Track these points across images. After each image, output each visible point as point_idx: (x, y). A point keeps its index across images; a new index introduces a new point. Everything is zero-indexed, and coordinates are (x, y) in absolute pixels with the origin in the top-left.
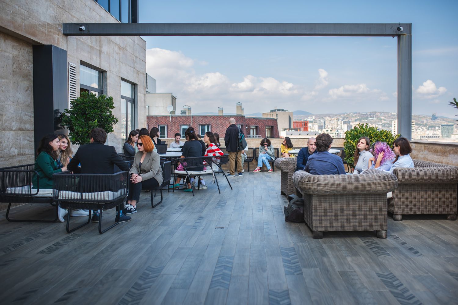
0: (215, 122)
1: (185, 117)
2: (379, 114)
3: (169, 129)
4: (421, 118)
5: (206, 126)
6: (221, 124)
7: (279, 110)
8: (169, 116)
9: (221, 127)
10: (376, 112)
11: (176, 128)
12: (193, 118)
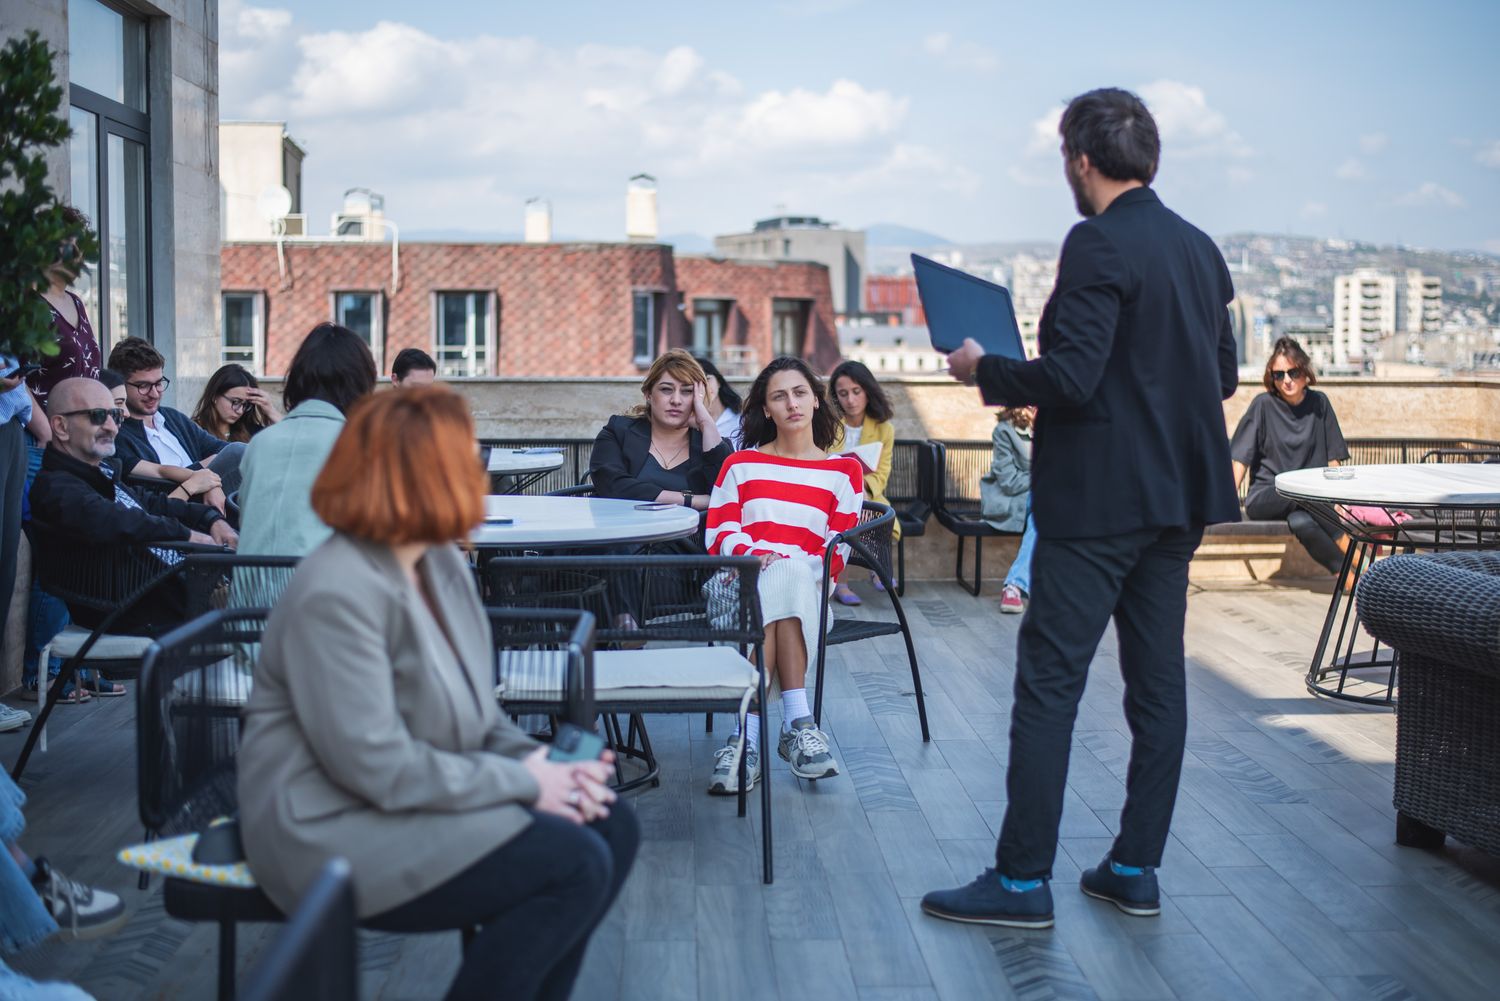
0: (518, 277)
1: (358, 249)
2: (1267, 247)
3: (273, 315)
4: (1462, 265)
5: (470, 302)
6: (549, 289)
7: (796, 221)
8: (274, 245)
9: (550, 301)
10: (1252, 236)
11: (313, 309)
12: (400, 254)
